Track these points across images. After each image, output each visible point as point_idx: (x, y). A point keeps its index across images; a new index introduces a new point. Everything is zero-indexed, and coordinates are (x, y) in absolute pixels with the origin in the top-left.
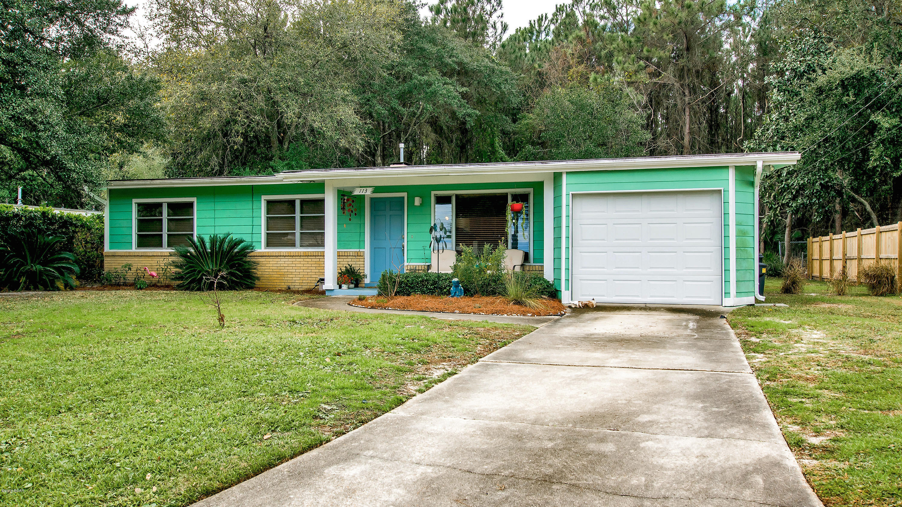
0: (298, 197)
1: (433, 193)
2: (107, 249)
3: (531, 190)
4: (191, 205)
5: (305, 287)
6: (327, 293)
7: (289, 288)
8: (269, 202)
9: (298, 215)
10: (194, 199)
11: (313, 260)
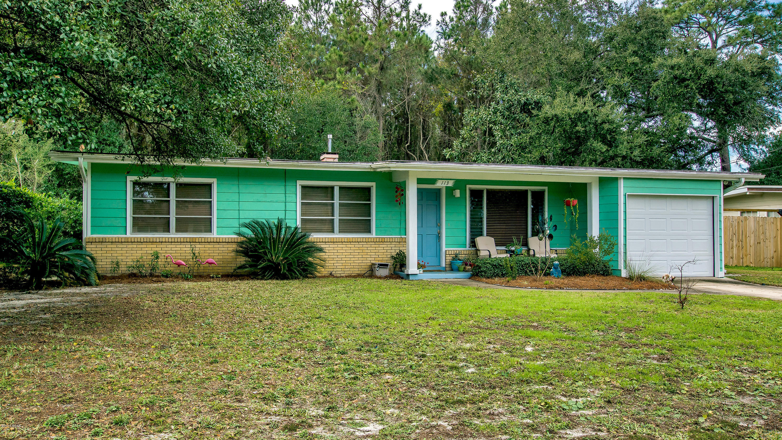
0: (337, 184)
1: (468, 186)
2: (87, 233)
3: (546, 188)
4: (209, 186)
5: (347, 273)
6: (411, 278)
7: (331, 274)
8: (303, 187)
9: (336, 201)
10: (213, 181)
11: (356, 246)
